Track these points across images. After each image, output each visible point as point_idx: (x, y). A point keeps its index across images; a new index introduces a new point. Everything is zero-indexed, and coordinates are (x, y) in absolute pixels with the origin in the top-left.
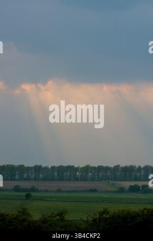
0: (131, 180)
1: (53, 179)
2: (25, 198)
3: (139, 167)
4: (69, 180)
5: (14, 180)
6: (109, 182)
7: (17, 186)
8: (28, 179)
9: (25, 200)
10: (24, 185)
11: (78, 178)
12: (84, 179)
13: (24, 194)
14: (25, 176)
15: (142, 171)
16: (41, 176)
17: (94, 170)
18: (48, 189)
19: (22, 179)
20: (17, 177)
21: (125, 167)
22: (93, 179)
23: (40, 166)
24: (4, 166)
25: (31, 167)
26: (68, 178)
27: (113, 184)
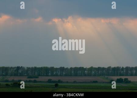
0: (117, 75)
1: (71, 75)
2: (54, 86)
3: (123, 68)
4: (81, 76)
5: (48, 76)
6: (104, 77)
7: (50, 79)
8: (56, 75)
9: (54, 88)
10: (54, 79)
11: (86, 74)
12: (89, 75)
13: (54, 84)
14: (55, 73)
15: (124, 70)
16: (64, 73)
17: (96, 70)
18: (68, 81)
19: (52, 75)
20: (50, 74)
21: (114, 68)
22: (95, 75)
23: (63, 67)
24: (42, 67)
25: (58, 68)
26: (80, 75)
27: (107, 78)
